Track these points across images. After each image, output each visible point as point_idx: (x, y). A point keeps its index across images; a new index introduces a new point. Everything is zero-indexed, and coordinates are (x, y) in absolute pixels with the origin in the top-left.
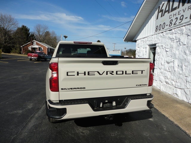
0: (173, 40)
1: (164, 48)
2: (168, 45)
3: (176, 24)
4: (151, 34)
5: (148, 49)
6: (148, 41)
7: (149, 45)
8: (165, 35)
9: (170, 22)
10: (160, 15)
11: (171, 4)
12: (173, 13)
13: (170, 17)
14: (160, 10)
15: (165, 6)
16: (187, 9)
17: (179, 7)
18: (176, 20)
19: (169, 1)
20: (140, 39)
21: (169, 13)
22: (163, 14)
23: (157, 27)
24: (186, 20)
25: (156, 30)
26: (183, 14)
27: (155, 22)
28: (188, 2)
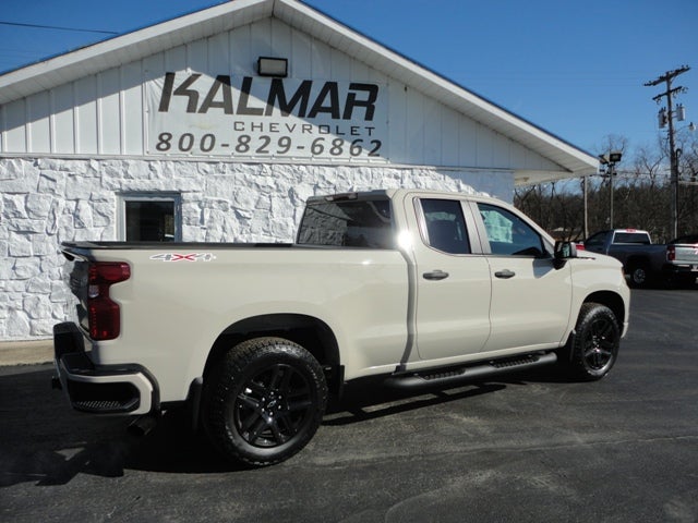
0: (268, 190)
1: (231, 210)
2: (247, 202)
3: (267, 152)
4: (125, 152)
5: (116, 208)
6: (112, 174)
7: (121, 193)
8: (228, 172)
9: (240, 139)
10: (179, 103)
11: (236, 93)
12: (248, 119)
13: (239, 126)
14: (175, 86)
15: (203, 84)
16: (298, 129)
17: (269, 113)
18: (264, 141)
19: (224, 80)
20: (29, 158)
21: (232, 113)
22: (199, 107)
23: (165, 137)
24: (300, 153)
25: (164, 146)
26: (288, 134)
27: (146, 115)
28: (301, 115)
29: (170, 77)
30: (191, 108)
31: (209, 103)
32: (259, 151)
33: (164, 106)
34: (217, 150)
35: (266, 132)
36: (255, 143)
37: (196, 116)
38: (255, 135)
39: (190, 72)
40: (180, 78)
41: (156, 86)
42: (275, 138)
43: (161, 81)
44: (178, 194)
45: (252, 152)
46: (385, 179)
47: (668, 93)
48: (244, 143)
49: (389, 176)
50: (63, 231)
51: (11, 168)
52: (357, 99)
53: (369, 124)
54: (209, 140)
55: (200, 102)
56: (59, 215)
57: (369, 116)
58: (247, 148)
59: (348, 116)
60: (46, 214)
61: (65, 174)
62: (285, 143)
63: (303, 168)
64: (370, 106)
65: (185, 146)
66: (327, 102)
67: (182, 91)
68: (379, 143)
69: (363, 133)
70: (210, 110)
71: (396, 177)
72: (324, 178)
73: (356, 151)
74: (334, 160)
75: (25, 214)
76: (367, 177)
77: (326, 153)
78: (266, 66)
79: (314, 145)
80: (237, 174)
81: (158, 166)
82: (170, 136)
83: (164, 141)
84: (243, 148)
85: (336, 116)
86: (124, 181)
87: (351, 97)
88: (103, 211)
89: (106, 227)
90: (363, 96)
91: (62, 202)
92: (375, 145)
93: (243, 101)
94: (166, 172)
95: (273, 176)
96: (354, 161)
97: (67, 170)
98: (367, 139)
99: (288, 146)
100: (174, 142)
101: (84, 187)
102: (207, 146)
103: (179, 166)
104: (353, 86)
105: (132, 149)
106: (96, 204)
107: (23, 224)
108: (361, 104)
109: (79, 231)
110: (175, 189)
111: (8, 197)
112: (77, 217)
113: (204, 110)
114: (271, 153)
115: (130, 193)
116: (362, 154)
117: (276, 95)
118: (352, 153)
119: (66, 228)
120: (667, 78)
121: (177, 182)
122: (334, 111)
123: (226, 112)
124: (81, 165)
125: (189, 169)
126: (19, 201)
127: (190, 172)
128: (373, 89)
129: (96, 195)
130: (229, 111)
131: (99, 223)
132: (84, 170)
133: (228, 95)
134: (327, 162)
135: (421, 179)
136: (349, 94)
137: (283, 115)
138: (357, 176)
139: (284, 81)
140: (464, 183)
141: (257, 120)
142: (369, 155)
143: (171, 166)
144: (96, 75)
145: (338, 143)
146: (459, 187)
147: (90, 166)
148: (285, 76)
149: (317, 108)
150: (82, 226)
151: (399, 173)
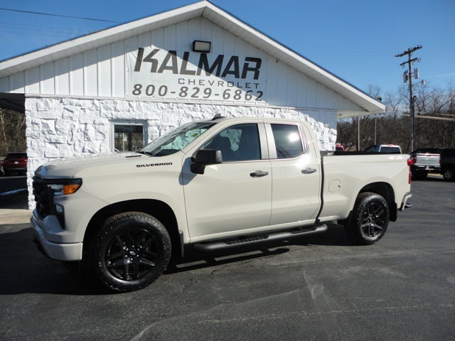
0: (198, 119)
3: (197, 97)
4: (114, 96)
5: (109, 129)
6: (107, 109)
7: (112, 120)
8: (175, 109)
9: (182, 89)
10: (146, 66)
11: (180, 61)
12: (187, 77)
13: (181, 81)
14: (144, 57)
15: (161, 55)
16: (216, 83)
17: (199, 74)
18: (196, 90)
19: (173, 53)
20: (57, 98)
21: (177, 73)
22: (158, 69)
23: (138, 87)
24: (217, 98)
25: (137, 92)
26: (210, 87)
27: (127, 73)
28: (218, 75)
29: (141, 51)
30: (153, 70)
31: (164, 67)
32: (193, 96)
33: (137, 68)
34: (169, 95)
35: (197, 85)
36: (191, 92)
37: (156, 74)
38: (191, 86)
39: (153, 47)
40: (147, 51)
41: (132, 56)
42: (202, 89)
43: (136, 53)
44: (146, 121)
45: (189, 97)
46: (265, 114)
47: (409, 62)
48: (184, 91)
49: (267, 112)
50: (77, 143)
51: (47, 104)
52: (249, 66)
53: (256, 81)
54: (163, 89)
55: (159, 66)
56: (75, 133)
57: (256, 77)
58: (186, 95)
59: (244, 76)
60: (67, 132)
61: (79, 108)
62: (208, 92)
63: (218, 107)
64: (257, 71)
65: (150, 92)
66: (232, 68)
67: (148, 59)
68: (262, 93)
69: (253, 87)
70: (165, 71)
71: (271, 113)
72: (230, 113)
73: (248, 97)
74: (236, 102)
75: (54, 132)
76: (255, 113)
77: (231, 98)
78: (198, 46)
79: (224, 94)
80: (180, 109)
81: (134, 104)
82: (141, 86)
83: (137, 89)
84: (183, 94)
85: (237, 76)
86: (114, 113)
87: (246, 65)
88: (101, 131)
89: (103, 140)
90: (253, 65)
91: (77, 125)
92: (259, 94)
93: (184, 66)
94: (139, 107)
95: (201, 111)
96: (247, 103)
97: (80, 106)
98: (255, 90)
99: (210, 94)
100: (143, 90)
101: (90, 116)
102: (162, 93)
103: (146, 104)
104: (247, 59)
105: (118, 94)
106: (97, 127)
107: (53, 138)
108: (251, 69)
109: (87, 143)
110: (144, 118)
111: (45, 121)
112: (85, 134)
113: (161, 71)
114: (199, 98)
115: (118, 120)
116: (252, 99)
117: (203, 63)
118: (246, 98)
119: (79, 141)
120: (409, 52)
121: (145, 114)
122: (236, 73)
123: (174, 73)
124: (89, 103)
125: (153, 106)
126: (51, 124)
127: (153, 108)
128: (258, 61)
129: (97, 122)
130: (175, 72)
131: (99, 138)
132: (90, 106)
133: (175, 62)
134: (232, 104)
135: (285, 115)
136: (245, 64)
137: (207, 75)
138: (249, 112)
139: (208, 55)
140: (310, 116)
141: (192, 77)
142: (256, 100)
143: (142, 104)
144: (97, 48)
145: (238, 92)
146: (306, 119)
147: (94, 104)
148: (208, 52)
149: (227, 72)
150: (89, 140)
151: (273, 111)
